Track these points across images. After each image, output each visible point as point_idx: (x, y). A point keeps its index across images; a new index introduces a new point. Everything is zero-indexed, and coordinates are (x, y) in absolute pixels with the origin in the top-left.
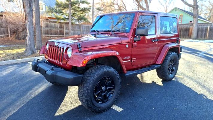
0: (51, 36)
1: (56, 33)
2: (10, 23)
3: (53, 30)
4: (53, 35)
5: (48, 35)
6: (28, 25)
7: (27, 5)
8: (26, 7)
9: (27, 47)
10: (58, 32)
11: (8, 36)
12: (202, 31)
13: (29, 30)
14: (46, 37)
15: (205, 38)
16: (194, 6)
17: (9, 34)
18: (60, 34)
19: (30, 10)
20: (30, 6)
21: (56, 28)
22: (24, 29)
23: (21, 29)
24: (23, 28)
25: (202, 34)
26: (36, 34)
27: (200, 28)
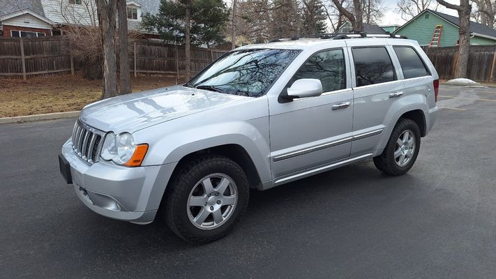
0: (151, 74)
1: (159, 67)
2: (75, 47)
3: (156, 61)
4: (154, 72)
5: (145, 71)
6: (106, 53)
7: (106, 20)
8: (104, 21)
9: (104, 90)
10: (164, 65)
11: (70, 72)
12: (480, 63)
13: (108, 62)
14: (141, 75)
15: (485, 79)
16: (462, 8)
17: (72, 69)
18: (168, 70)
19: (110, 26)
20: (110, 20)
21: (160, 56)
22: (100, 60)
23: (94, 59)
24: (98, 57)
25: (480, 70)
26: (121, 67)
27: (477, 57)
